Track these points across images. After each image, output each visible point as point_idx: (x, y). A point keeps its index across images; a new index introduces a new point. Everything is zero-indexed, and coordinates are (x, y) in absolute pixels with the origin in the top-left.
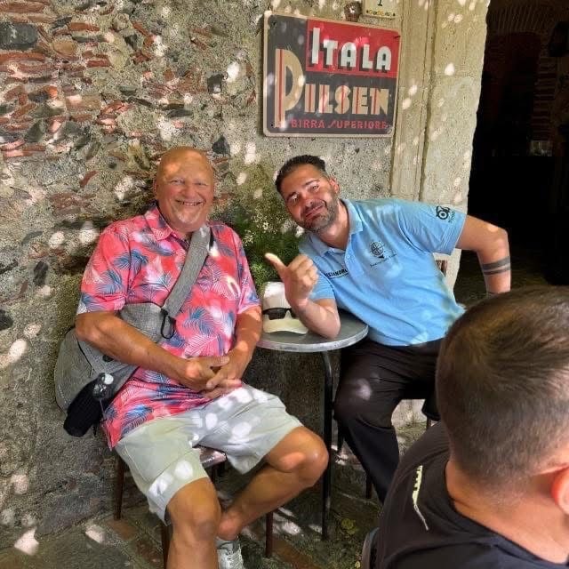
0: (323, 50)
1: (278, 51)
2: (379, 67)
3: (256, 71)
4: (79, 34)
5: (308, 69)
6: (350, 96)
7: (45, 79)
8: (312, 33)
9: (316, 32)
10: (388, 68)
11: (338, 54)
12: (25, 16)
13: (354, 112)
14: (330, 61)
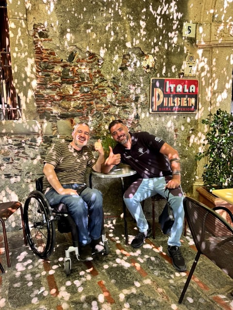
0: (170, 88)
1: (155, 89)
2: (191, 91)
3: (148, 95)
4: (100, 88)
5: (165, 93)
6: (180, 101)
7: (91, 100)
8: (166, 83)
9: (168, 82)
10: (194, 91)
11: (175, 88)
12: (87, 85)
13: (182, 105)
14: (172, 91)
